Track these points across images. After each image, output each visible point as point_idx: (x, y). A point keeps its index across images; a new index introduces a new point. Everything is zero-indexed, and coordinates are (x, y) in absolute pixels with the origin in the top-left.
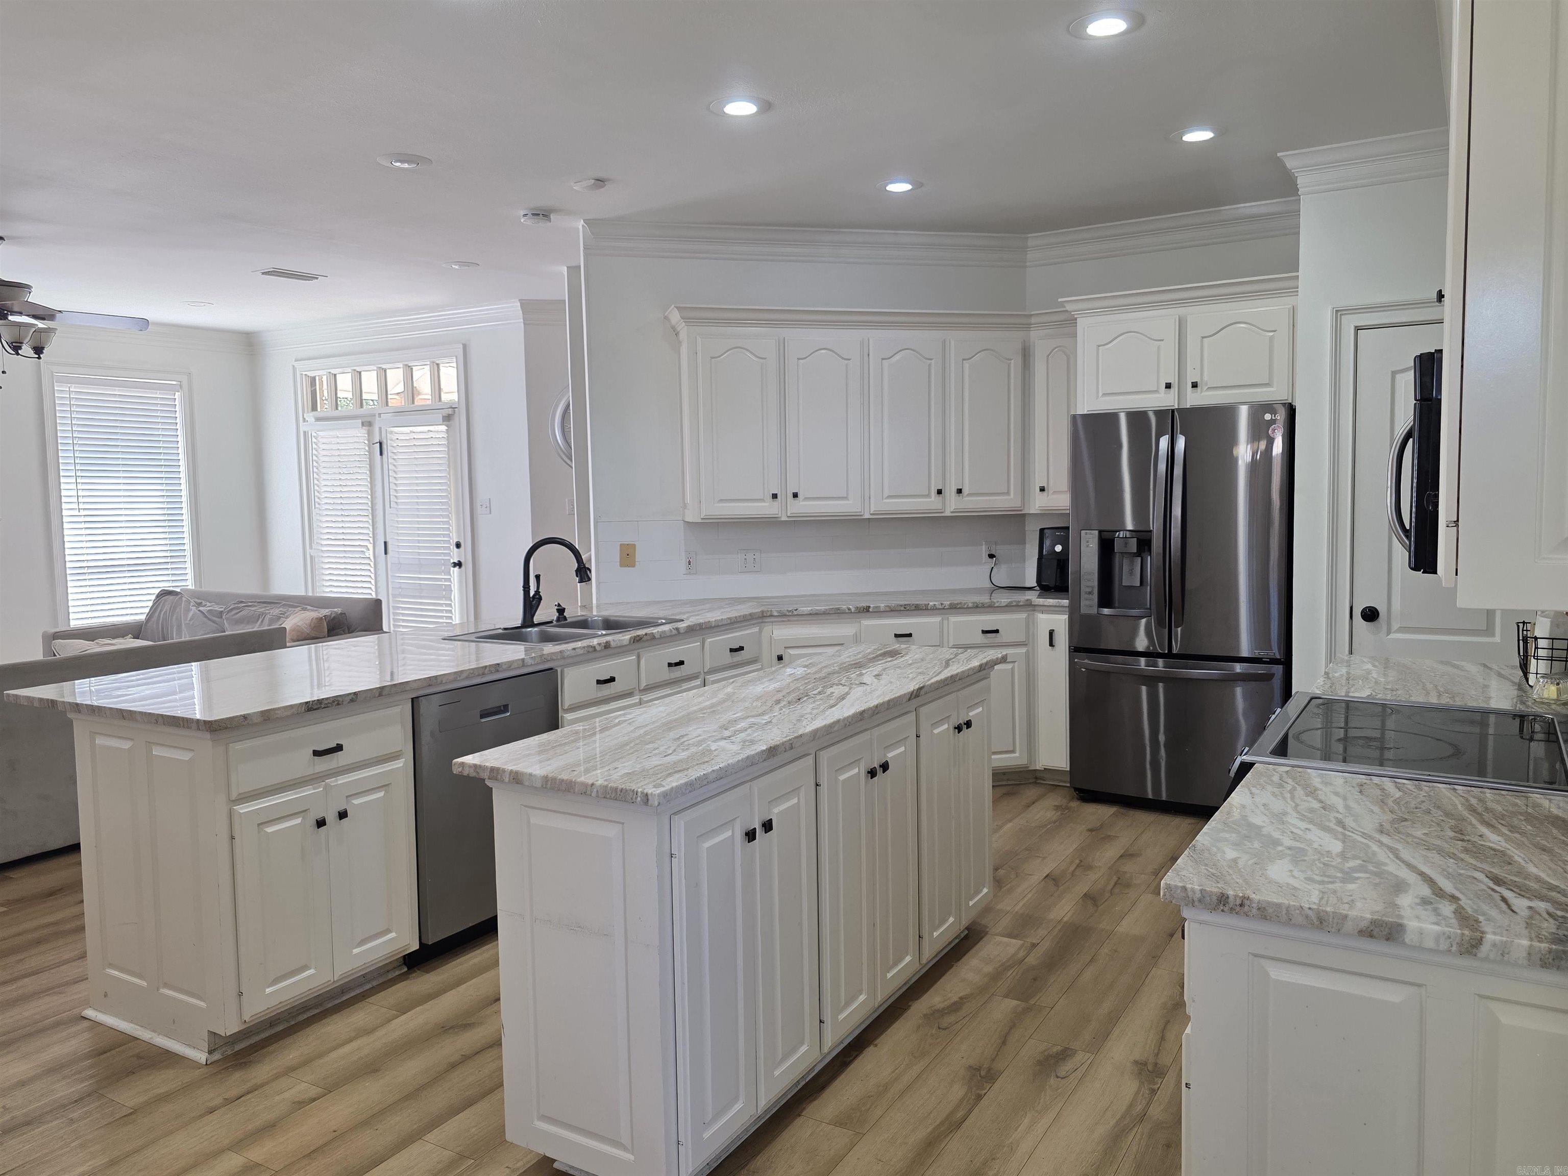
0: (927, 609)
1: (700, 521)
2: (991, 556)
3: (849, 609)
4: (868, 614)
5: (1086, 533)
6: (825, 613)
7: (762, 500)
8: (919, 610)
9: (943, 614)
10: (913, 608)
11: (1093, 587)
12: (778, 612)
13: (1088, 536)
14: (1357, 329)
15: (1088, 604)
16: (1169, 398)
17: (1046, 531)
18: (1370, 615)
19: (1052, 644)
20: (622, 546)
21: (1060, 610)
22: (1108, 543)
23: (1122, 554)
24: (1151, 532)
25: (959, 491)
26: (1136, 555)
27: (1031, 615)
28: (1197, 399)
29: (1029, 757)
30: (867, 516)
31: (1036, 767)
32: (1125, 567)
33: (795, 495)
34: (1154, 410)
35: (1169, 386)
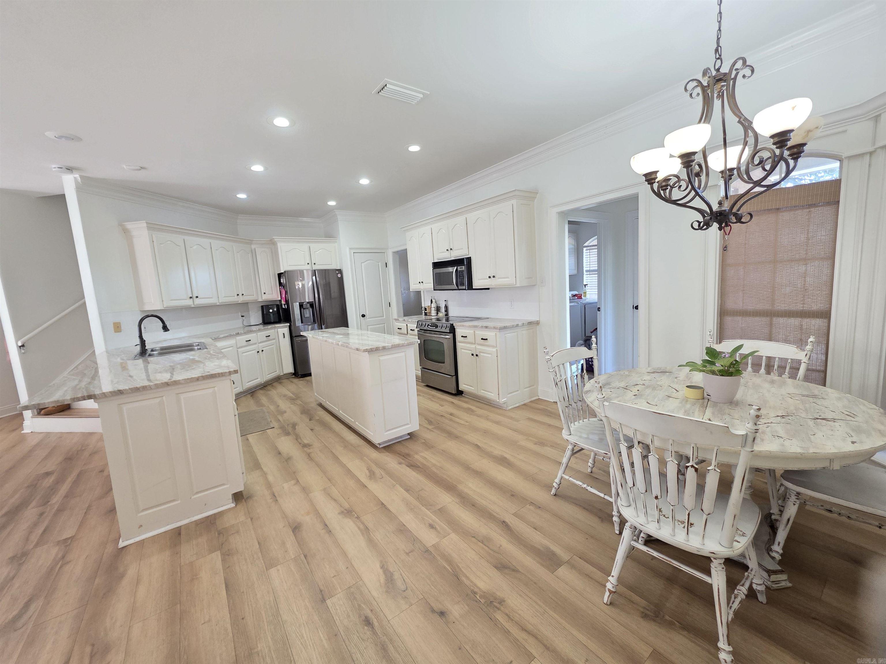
0: (253, 332)
1: (165, 308)
2: (242, 316)
3: (234, 334)
4: (239, 335)
5: (295, 304)
6: (227, 336)
7: (186, 299)
8: (251, 332)
9: (256, 333)
10: (249, 332)
12: (214, 338)
14: (354, 253)
15: (298, 323)
16: (309, 267)
17: (264, 306)
18: (363, 316)
19: (284, 337)
20: (114, 324)
21: (285, 327)
22: (301, 306)
23: (304, 309)
24: (313, 302)
25: (243, 295)
26: (308, 308)
27: (276, 330)
28: (315, 267)
29: (280, 372)
30: (218, 304)
31: (282, 374)
32: (305, 312)
33: (197, 297)
34: (305, 270)
35: (308, 264)
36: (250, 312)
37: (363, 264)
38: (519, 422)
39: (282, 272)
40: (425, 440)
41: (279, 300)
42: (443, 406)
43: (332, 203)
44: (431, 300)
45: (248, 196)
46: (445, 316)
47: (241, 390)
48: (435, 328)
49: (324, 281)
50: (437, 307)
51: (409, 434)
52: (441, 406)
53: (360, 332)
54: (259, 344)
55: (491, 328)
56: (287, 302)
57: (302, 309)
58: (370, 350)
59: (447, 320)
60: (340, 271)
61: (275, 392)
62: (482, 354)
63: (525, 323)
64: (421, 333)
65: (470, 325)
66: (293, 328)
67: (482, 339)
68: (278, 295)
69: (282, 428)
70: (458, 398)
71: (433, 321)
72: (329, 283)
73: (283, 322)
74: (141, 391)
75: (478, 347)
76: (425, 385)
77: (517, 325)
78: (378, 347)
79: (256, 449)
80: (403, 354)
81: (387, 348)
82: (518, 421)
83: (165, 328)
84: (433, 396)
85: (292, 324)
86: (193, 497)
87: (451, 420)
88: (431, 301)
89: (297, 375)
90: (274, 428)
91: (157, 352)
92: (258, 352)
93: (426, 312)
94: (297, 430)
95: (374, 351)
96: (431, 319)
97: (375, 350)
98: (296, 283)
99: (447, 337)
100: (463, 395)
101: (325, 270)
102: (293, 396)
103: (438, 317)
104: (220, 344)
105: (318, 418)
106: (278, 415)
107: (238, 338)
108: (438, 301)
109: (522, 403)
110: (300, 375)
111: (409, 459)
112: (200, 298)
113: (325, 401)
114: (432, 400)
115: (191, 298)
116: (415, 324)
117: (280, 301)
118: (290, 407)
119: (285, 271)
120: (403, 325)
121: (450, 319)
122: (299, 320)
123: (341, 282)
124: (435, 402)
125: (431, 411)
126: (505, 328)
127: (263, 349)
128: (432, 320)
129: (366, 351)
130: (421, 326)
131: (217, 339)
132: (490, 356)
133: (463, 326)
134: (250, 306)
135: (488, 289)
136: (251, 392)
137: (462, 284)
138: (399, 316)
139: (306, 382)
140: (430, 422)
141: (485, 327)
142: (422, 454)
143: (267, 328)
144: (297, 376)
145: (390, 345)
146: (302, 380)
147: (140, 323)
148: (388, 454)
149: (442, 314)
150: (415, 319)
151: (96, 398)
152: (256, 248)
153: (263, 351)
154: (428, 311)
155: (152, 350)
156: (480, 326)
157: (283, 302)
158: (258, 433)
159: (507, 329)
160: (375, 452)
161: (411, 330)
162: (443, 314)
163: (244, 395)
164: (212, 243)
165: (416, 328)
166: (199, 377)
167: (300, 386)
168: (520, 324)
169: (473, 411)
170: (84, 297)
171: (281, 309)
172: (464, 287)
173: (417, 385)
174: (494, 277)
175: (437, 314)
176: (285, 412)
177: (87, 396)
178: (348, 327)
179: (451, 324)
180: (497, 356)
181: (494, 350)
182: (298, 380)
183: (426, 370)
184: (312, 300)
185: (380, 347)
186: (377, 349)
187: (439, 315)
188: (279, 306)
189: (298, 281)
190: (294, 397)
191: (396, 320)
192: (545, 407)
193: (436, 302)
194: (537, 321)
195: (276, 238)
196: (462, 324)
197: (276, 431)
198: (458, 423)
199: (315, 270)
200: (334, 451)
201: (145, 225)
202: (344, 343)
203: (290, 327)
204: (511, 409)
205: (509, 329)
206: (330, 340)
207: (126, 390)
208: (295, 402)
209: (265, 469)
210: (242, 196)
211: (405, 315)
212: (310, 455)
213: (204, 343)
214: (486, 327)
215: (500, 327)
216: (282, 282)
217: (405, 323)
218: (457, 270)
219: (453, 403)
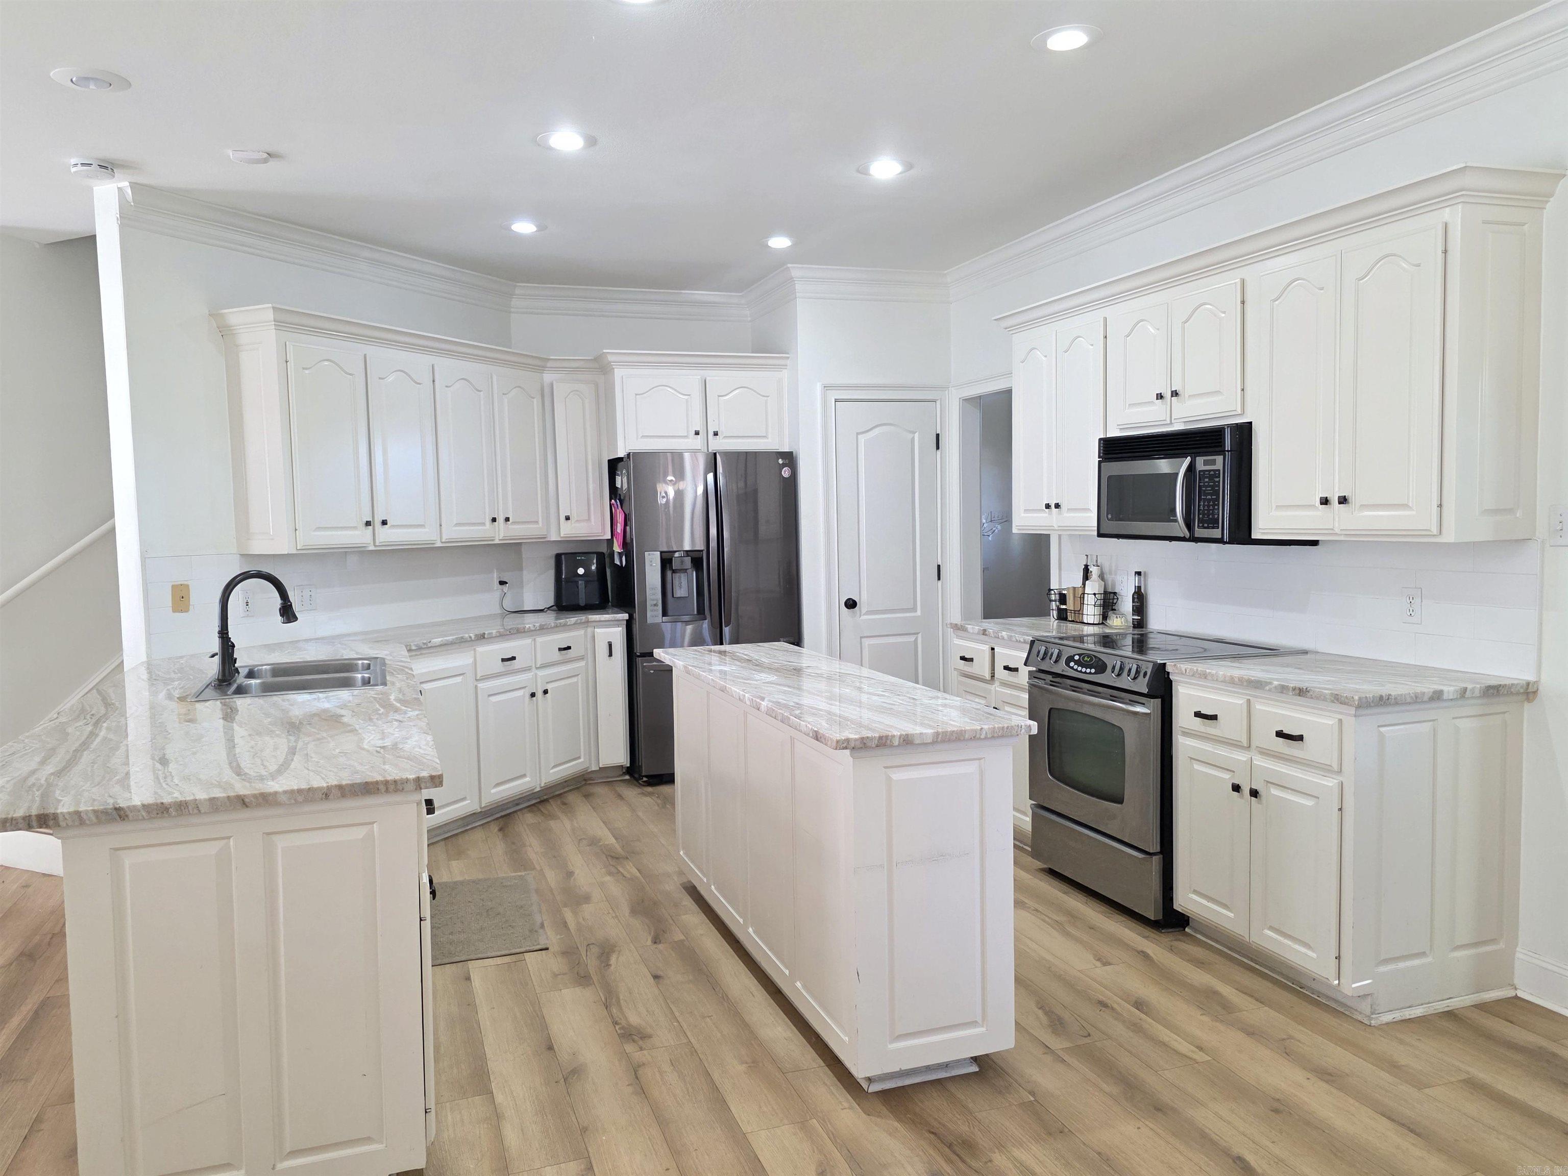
0: (524, 632)
1: (295, 552)
2: (502, 583)
3: (470, 637)
4: (484, 641)
5: (649, 554)
6: (452, 643)
7: (355, 528)
8: (519, 633)
9: (532, 636)
10: (515, 631)
11: (657, 600)
12: (416, 646)
13: (650, 557)
14: (836, 400)
15: (654, 615)
16: (697, 443)
17: (563, 556)
18: (851, 604)
19: (611, 655)
20: (174, 588)
21: (616, 623)
22: (666, 562)
23: (674, 571)
24: (702, 551)
25: (507, 519)
26: (685, 571)
27: (590, 630)
28: (717, 445)
29: (590, 760)
30: (439, 544)
31: (594, 768)
32: (676, 582)
33: (384, 523)
34: (688, 451)
35: (697, 433)
36: (525, 572)
37: (862, 439)
38: (1427, 1091)
39: (621, 454)
40: (1032, 1093)
41: (607, 540)
42: (1110, 964)
43: (780, 242)
44: (1086, 567)
45: (541, 228)
46: (1134, 627)
47: (476, 808)
48: (1093, 671)
49: (741, 484)
50: (1106, 593)
51: (975, 1059)
52: (1098, 964)
53: (837, 666)
54: (536, 671)
55: (1320, 697)
56: (627, 546)
57: (669, 573)
58: (858, 744)
59: (1141, 645)
60: (790, 458)
61: (567, 824)
62: (1275, 791)
63: (1473, 690)
64: (1041, 683)
65: (1232, 678)
66: (636, 627)
67: (1280, 734)
68: (603, 525)
69: (570, 953)
70: (1166, 938)
71: (1086, 646)
72: (755, 491)
73: (613, 606)
74: (173, 817)
75: (1260, 761)
76: (1045, 866)
77: (1437, 696)
78: (887, 737)
79: (484, 1015)
80: (971, 768)
81: (917, 742)
82: (1420, 1084)
83: (287, 613)
84: (1073, 916)
85: (636, 616)
86: (280, 1166)
87: (1137, 1028)
88: (1086, 570)
89: (637, 776)
90: (547, 949)
91: (258, 681)
92: (533, 695)
93: (1064, 607)
94: (612, 968)
95: (871, 747)
96: (1081, 639)
97: (877, 746)
98: (661, 488)
99: (1139, 709)
100: (1187, 930)
101: (747, 454)
102: (617, 846)
103: (1108, 631)
104: (423, 666)
105: (682, 937)
106: (566, 906)
107: (483, 649)
108: (1110, 573)
109: (1441, 1006)
110: (646, 776)
111: (973, 1163)
112: (393, 526)
113: (705, 880)
114: (1067, 934)
115: (368, 524)
116: (1022, 650)
117: (610, 542)
118: (602, 885)
119: (629, 455)
120: (979, 649)
121: (1152, 642)
122: (656, 605)
123: (790, 489)
124: (1078, 940)
125: (1061, 978)
126: (1383, 701)
127: (549, 687)
128: (1082, 642)
129: (844, 745)
130: (1043, 659)
131: (420, 650)
132: (1309, 803)
133: (1204, 676)
134: (526, 553)
135: (1315, 543)
136: (502, 817)
137: (1213, 523)
138: (967, 615)
139: (659, 802)
140: (1057, 1024)
141: (1294, 689)
142: (1018, 1153)
143: (565, 625)
144: (637, 780)
145: (930, 731)
146: (650, 794)
147: (227, 595)
148: (896, 1124)
149: (1120, 622)
150: (1024, 630)
151: (59, 826)
152: (554, 383)
153: (546, 692)
154: (1070, 605)
155: (251, 675)
156: (1276, 683)
157: (617, 548)
158: (499, 961)
159: (1390, 709)
160: (851, 1108)
161: (1006, 668)
162: (1127, 621)
163: (485, 821)
164: (436, 368)
165: (1025, 664)
166: (329, 788)
167: (640, 814)
168: (1449, 690)
169: (1227, 1007)
170: (112, 515)
171: (610, 567)
172: (1216, 533)
173: (1015, 863)
174: (1343, 500)
175: (1105, 617)
176: (587, 899)
177: (36, 815)
178: (797, 640)
179: (1155, 664)
180: (1340, 809)
181: (1331, 782)
182: (639, 790)
183: (1053, 817)
184: (700, 546)
185: (893, 736)
186: (884, 742)
187: (1109, 622)
188: (603, 558)
189: (665, 482)
190: (619, 849)
191: (957, 628)
192: (1545, 1043)
193: (1102, 577)
194: (1528, 684)
195: (612, 354)
196: (1200, 667)
197: (553, 963)
198: (1164, 1045)
199: (715, 454)
200: (716, 1076)
201: (270, 315)
202: (778, 703)
203: (629, 624)
204: (1387, 1024)
205: (1397, 708)
206: (736, 690)
207: (134, 809)
208: (621, 870)
209: (499, 1098)
210: (524, 227)
211: (989, 612)
212: (640, 1072)
213: (383, 662)
214: (1301, 690)
215: (1360, 699)
216: (618, 485)
217: (984, 643)
218: (1191, 468)
219: (1145, 955)
